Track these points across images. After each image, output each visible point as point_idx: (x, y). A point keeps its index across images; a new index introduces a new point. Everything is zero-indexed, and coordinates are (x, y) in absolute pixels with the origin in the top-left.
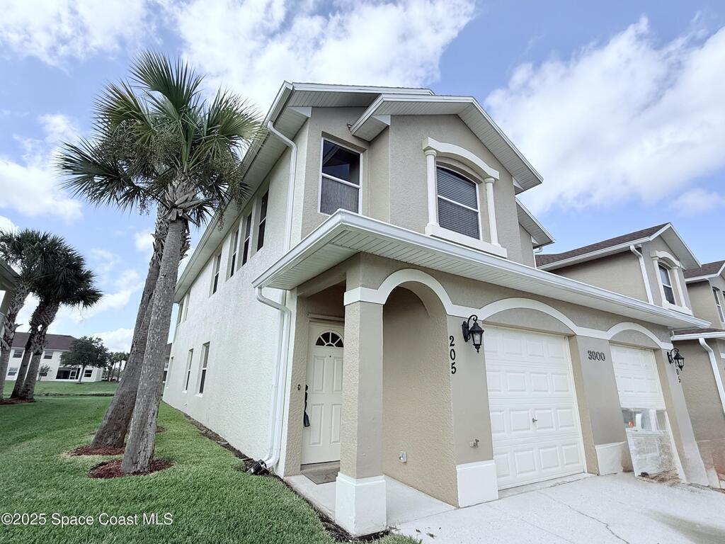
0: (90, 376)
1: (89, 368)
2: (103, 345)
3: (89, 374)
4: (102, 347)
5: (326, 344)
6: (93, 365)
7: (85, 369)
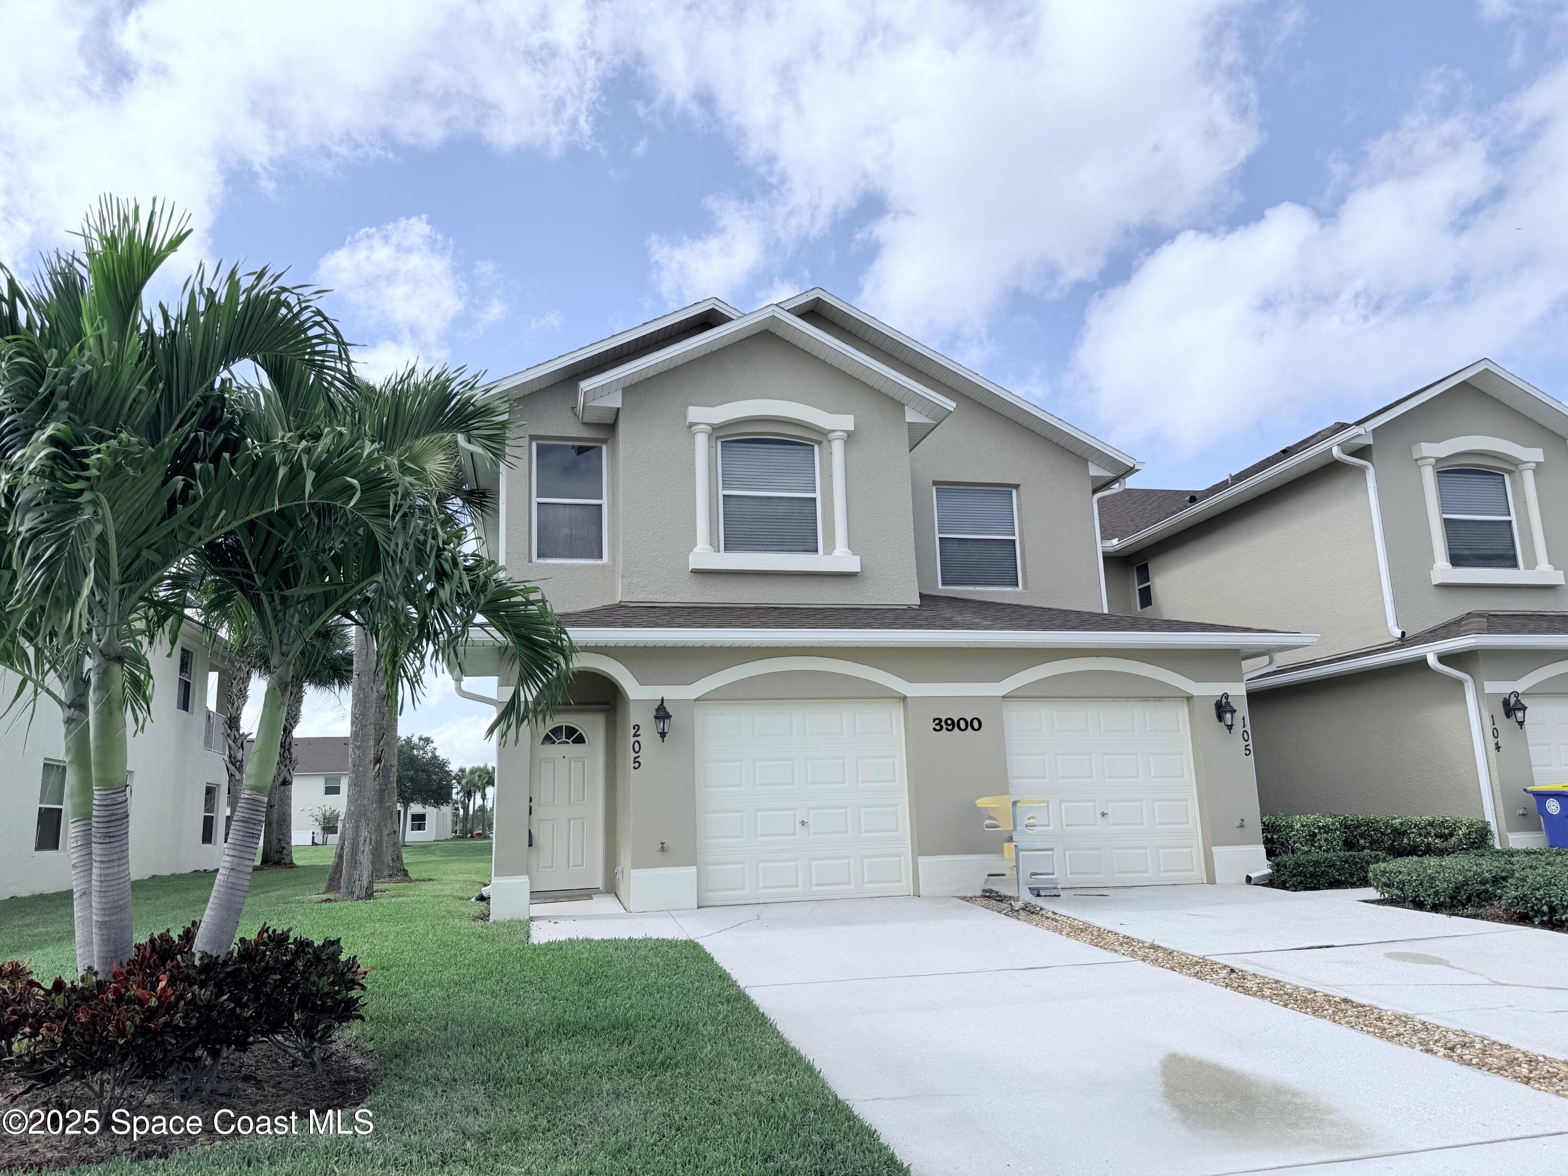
0: (420, 827)
1: (416, 808)
2: (437, 754)
3: (419, 821)
4: (435, 757)
5: (558, 741)
6: (424, 802)
7: (409, 812)
